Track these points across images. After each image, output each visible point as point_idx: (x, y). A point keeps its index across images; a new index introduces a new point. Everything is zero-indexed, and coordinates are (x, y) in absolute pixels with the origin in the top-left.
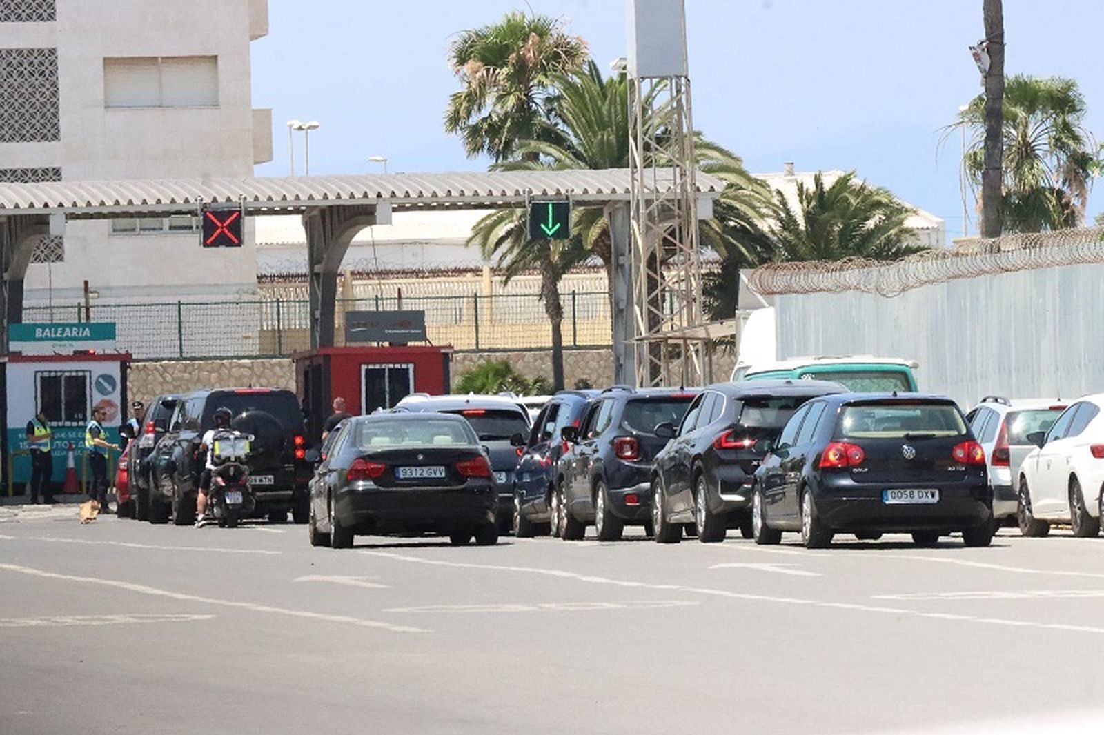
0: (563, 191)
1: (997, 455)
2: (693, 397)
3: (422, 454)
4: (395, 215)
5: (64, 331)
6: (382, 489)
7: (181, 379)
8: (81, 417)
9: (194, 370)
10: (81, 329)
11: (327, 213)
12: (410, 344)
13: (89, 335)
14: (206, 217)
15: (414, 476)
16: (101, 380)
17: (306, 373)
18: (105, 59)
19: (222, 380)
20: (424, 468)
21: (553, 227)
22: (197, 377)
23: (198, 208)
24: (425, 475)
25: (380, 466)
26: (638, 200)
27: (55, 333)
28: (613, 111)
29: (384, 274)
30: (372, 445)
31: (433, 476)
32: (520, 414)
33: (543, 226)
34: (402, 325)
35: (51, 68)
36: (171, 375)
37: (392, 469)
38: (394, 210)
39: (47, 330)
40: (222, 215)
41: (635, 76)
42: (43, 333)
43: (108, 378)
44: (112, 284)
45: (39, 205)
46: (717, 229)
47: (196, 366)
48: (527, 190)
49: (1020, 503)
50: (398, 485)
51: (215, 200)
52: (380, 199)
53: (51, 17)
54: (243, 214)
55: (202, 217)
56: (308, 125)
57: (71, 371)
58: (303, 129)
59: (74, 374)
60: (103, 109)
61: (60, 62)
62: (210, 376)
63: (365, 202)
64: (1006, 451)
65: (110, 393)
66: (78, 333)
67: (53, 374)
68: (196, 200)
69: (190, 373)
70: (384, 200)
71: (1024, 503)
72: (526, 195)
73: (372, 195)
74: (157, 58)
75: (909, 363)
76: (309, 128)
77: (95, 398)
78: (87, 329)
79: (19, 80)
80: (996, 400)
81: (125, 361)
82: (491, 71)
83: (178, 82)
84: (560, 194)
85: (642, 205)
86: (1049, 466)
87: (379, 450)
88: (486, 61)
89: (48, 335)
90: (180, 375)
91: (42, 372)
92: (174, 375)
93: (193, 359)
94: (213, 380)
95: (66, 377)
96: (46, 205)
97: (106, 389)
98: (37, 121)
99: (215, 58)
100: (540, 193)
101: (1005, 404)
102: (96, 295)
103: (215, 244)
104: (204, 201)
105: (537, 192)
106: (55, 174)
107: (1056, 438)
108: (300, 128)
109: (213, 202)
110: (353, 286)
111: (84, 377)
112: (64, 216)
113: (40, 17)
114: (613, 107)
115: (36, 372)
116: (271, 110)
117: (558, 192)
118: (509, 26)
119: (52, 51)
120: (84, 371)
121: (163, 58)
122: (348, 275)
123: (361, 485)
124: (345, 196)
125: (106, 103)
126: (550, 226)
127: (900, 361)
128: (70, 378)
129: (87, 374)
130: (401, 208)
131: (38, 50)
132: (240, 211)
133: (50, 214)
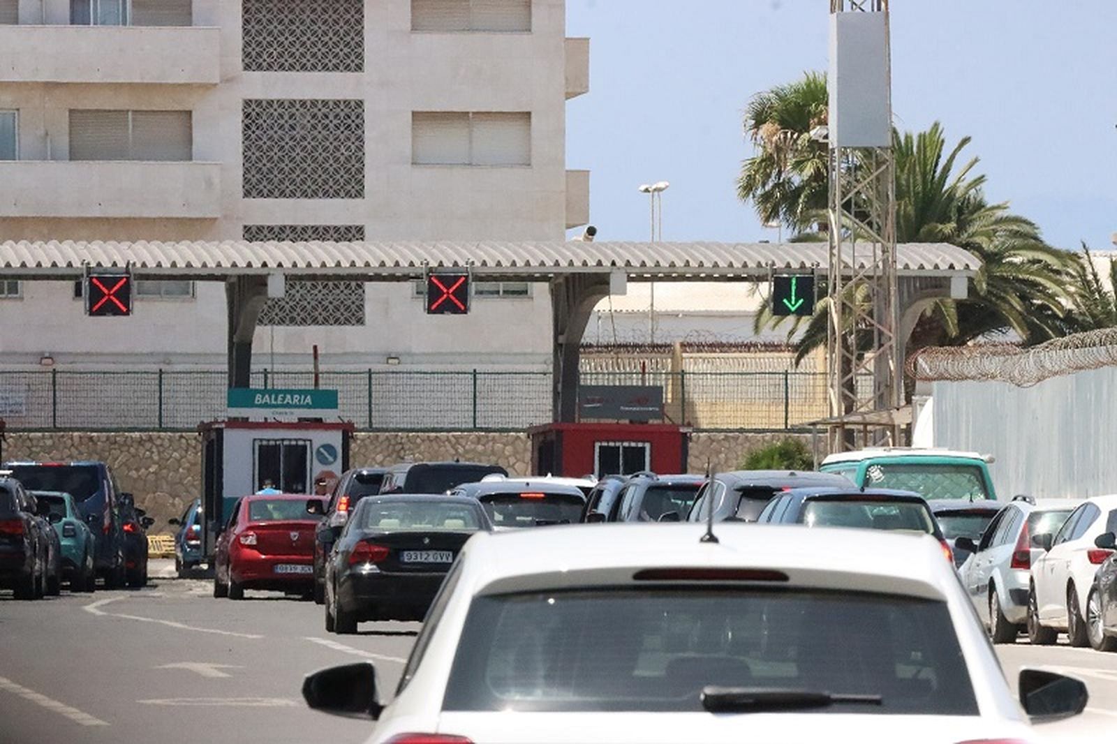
0: (808, 265)
1: (1017, 557)
2: (700, 486)
3: (429, 538)
4: (630, 285)
5: (284, 398)
6: (384, 573)
7: (474, 450)
8: (300, 488)
9: (488, 442)
10: (303, 397)
11: (571, 280)
12: (651, 422)
13: (311, 403)
14: (430, 282)
15: (419, 560)
16: (322, 450)
17: (540, 449)
18: (414, 113)
19: (518, 453)
20: (430, 552)
21: (796, 304)
22: (491, 449)
23: (424, 273)
24: (431, 560)
25: (383, 550)
26: (835, 276)
27: (276, 399)
28: (911, 181)
29: (715, 346)
30: (381, 527)
31: (439, 560)
32: (581, 498)
33: (785, 301)
34: (640, 402)
35: (357, 121)
36: (464, 447)
37: (397, 553)
38: (630, 279)
39: (267, 396)
40: (448, 280)
41: (835, 145)
42: (262, 399)
43: (329, 448)
44: (414, 350)
45: (257, 264)
46: (1018, 308)
47: (490, 439)
48: (770, 262)
49: (1029, 608)
50: (402, 570)
51: (441, 264)
52: (614, 267)
53: (359, 68)
54: (470, 281)
55: (427, 283)
56: (654, 187)
57: (290, 440)
58: (649, 192)
59: (294, 443)
60: (409, 166)
61: (366, 116)
62: (504, 449)
63: (599, 270)
64: (1028, 553)
65: (331, 463)
66: (300, 400)
67: (272, 443)
68: (422, 264)
69: (484, 445)
70: (619, 268)
71: (1033, 609)
72: (768, 267)
73: (607, 263)
74: (468, 113)
75: (985, 457)
76: (655, 190)
77: (315, 468)
78: (309, 397)
79: (324, 132)
80: (1024, 499)
81: (347, 431)
82: (789, 135)
83: (489, 139)
84: (805, 267)
85: (838, 282)
86: (1052, 570)
87: (387, 533)
88: (785, 124)
89: (268, 401)
90: (473, 446)
91: (261, 440)
92: (467, 447)
93: (487, 430)
94: (507, 453)
95: (286, 446)
96: (265, 265)
97: (327, 458)
98: (342, 177)
99: (528, 115)
100: (783, 266)
101: (1030, 502)
102: (396, 361)
103: (440, 310)
104: (430, 265)
105: (780, 265)
106: (354, 233)
107: (1064, 541)
108: (647, 190)
109: (439, 266)
110: (682, 358)
111: (305, 447)
112: (284, 277)
113: (347, 68)
114: (911, 176)
115: (255, 440)
116: (588, 171)
117: (803, 266)
118: (808, 85)
119: (360, 104)
120: (305, 440)
121: (474, 113)
122: (678, 347)
123: (367, 568)
124: (577, 263)
125: (413, 159)
126: (793, 303)
127: (976, 455)
128: (290, 446)
129: (308, 443)
130: (640, 278)
131: (345, 102)
132: (467, 277)
133: (269, 274)
